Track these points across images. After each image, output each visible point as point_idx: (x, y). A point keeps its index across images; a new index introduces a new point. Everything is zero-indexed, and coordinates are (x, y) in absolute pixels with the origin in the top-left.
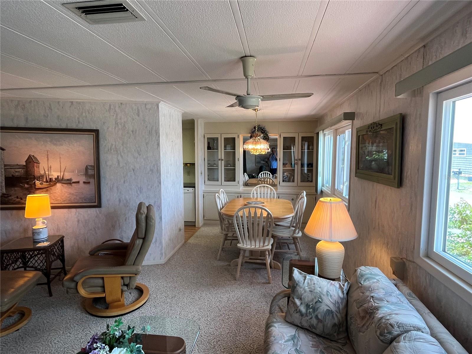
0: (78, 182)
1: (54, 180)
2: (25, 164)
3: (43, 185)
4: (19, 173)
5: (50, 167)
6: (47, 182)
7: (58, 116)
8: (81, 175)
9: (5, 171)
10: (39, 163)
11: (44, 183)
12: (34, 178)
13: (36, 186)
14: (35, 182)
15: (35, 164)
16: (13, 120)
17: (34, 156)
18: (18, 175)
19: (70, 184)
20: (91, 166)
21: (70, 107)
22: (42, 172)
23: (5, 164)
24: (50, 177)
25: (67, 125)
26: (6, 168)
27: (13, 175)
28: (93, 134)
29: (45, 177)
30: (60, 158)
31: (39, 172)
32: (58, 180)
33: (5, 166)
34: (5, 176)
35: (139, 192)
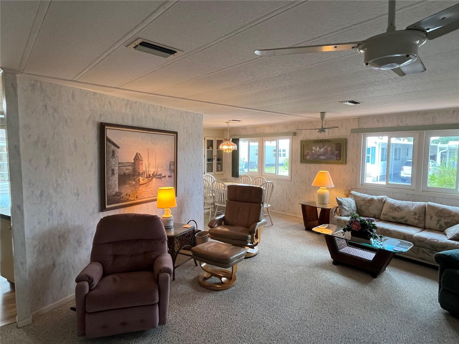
0: (165, 176)
1: (151, 175)
2: (133, 162)
3: (145, 181)
4: (129, 170)
5: (150, 164)
6: (147, 178)
7: (153, 119)
8: (167, 170)
9: (119, 168)
10: (143, 161)
11: (145, 179)
12: (139, 175)
13: (140, 182)
14: (139, 179)
15: (140, 161)
16: (123, 118)
17: (140, 154)
18: (128, 173)
19: (161, 178)
20: (173, 162)
21: (160, 111)
22: (144, 169)
23: (119, 162)
24: (149, 173)
25: (158, 127)
26: (120, 165)
27: (124, 173)
28: (175, 136)
29: (146, 173)
30: (156, 155)
31: (143, 168)
32: (154, 176)
33: (119, 164)
34: (118, 174)
35: (193, 182)
